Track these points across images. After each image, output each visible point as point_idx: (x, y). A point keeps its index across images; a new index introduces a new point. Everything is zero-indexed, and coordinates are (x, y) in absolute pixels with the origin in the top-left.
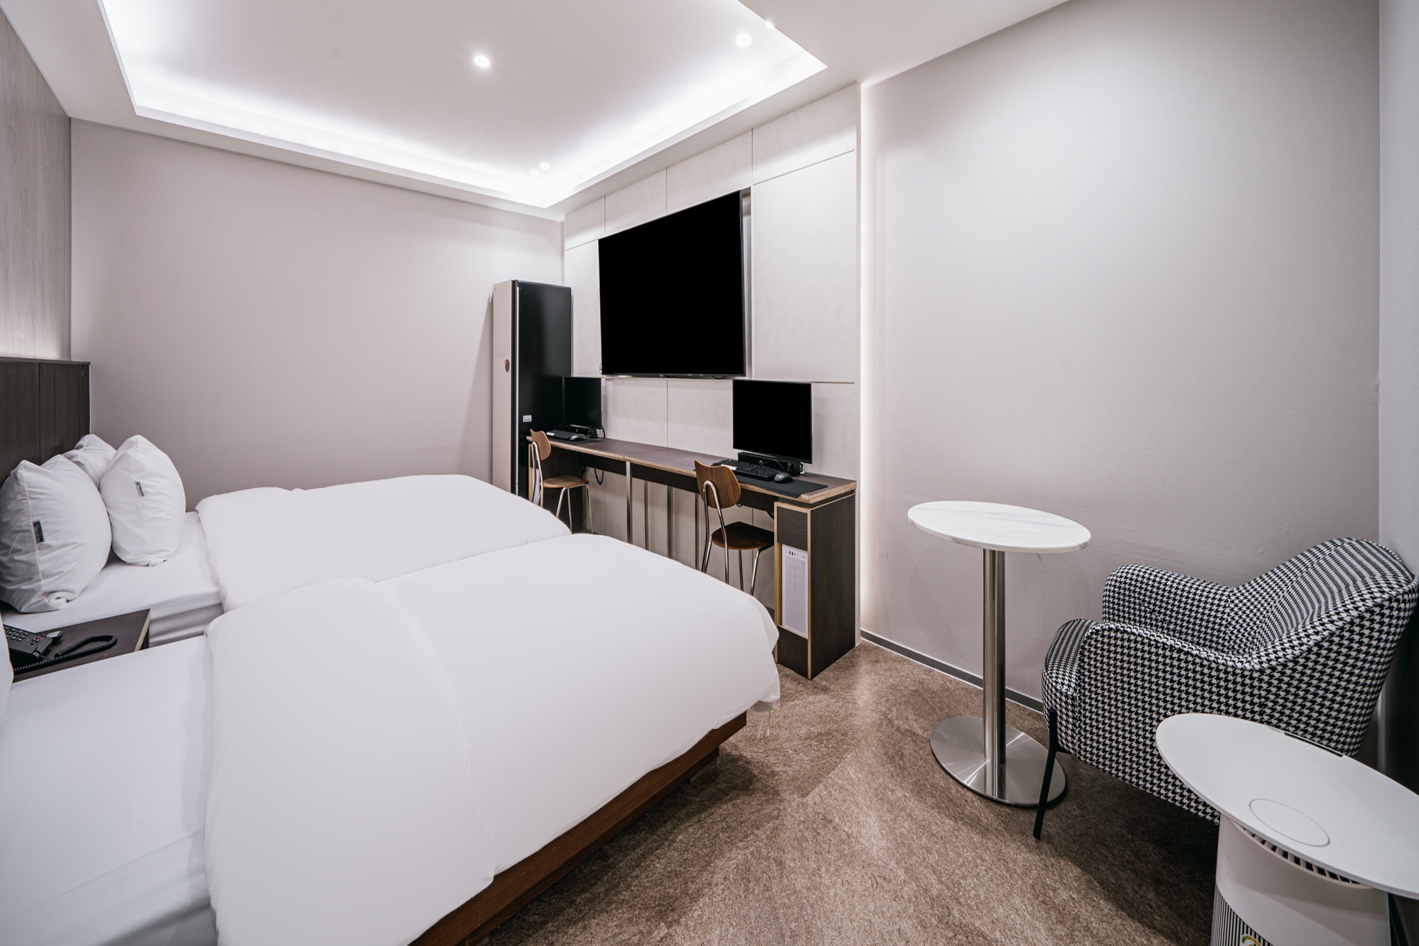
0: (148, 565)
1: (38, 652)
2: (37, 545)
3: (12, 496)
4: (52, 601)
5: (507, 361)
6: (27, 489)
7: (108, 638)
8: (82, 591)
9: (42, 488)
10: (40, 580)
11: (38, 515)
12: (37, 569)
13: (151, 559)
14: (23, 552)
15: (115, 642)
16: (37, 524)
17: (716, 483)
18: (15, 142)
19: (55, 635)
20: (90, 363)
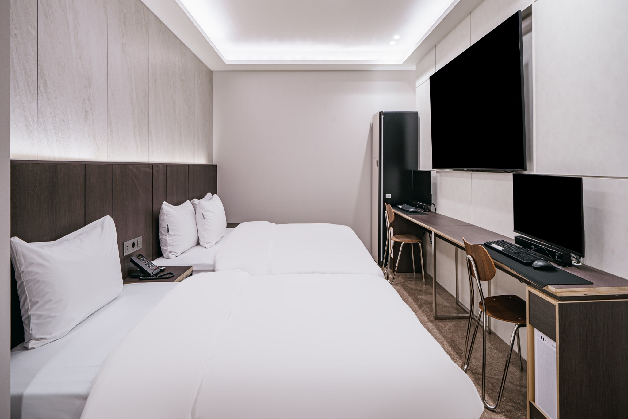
0: (205, 248)
1: (153, 273)
2: (167, 233)
3: (162, 214)
4: (171, 255)
5: (377, 160)
6: (165, 212)
7: (171, 274)
8: (182, 253)
9: (169, 212)
10: (168, 247)
11: (168, 222)
12: (167, 242)
13: (206, 245)
14: (164, 235)
15: (174, 276)
16: (167, 225)
17: (474, 257)
18: (184, 84)
19: (162, 268)
20: (217, 165)
